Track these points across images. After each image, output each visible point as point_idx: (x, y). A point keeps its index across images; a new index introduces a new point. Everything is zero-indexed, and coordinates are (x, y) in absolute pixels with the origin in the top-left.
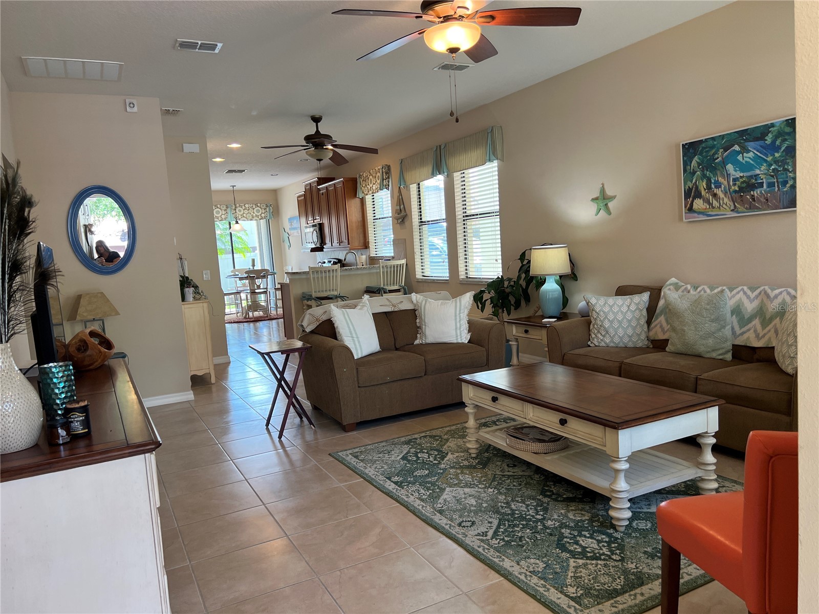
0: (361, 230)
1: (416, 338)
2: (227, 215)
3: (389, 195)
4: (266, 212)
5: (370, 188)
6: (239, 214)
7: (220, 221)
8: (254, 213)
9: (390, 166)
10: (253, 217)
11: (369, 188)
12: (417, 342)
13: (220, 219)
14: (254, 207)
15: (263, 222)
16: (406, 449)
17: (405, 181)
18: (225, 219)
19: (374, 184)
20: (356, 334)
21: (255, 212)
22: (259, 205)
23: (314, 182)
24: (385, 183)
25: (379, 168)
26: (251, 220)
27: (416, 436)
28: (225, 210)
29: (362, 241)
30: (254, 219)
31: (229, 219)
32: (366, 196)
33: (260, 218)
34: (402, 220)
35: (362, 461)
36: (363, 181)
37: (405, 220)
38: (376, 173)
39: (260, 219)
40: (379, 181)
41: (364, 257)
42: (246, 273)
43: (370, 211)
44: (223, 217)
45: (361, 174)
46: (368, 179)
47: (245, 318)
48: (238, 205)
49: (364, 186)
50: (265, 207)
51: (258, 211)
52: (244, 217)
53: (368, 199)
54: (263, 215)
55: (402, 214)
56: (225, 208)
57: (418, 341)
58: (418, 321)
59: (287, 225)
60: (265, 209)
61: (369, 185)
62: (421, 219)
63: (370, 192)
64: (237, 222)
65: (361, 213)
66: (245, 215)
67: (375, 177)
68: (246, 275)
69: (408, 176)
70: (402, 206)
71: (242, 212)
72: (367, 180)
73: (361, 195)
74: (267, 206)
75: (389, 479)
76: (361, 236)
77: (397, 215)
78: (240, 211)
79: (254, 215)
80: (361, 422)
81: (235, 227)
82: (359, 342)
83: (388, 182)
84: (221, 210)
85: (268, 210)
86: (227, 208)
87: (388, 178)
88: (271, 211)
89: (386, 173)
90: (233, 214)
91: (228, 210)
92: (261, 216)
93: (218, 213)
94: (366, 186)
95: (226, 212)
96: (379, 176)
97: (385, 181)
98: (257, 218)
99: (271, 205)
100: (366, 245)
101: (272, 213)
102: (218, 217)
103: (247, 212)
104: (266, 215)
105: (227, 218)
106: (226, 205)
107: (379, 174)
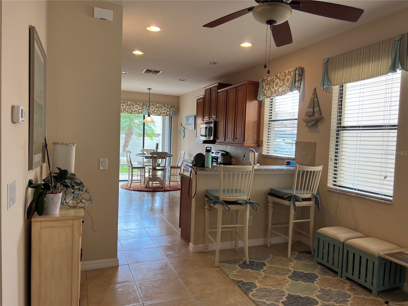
0: (255, 130)
2: (143, 110)
4: (171, 111)
5: (275, 91)
6: (151, 110)
9: (303, 68)
10: (161, 114)
11: (273, 91)
13: (138, 113)
14: (162, 107)
15: (167, 118)
18: (141, 113)
19: (280, 87)
21: (163, 110)
22: (166, 105)
23: (215, 87)
24: (296, 85)
25: (290, 70)
26: (159, 115)
28: (142, 106)
29: (256, 139)
30: (162, 115)
31: (144, 113)
33: (166, 115)
36: (266, 85)
38: (285, 76)
39: (166, 116)
40: (288, 84)
42: (151, 154)
44: (140, 111)
45: (265, 78)
46: (273, 82)
47: (146, 187)
48: (151, 104)
49: (267, 89)
50: (170, 107)
51: (165, 110)
52: (154, 112)
53: (267, 101)
54: (168, 113)
59: (184, 122)
60: (170, 109)
61: (273, 88)
62: (340, 124)
64: (149, 116)
67: (284, 80)
68: (150, 156)
71: (154, 109)
72: (272, 84)
73: (261, 98)
74: (171, 107)
76: (256, 135)
78: (152, 108)
79: (162, 112)
81: (148, 119)
83: (300, 84)
84: (139, 106)
85: (172, 110)
86: (144, 105)
87: (301, 80)
88: (174, 110)
89: (300, 75)
90: (147, 110)
91: (144, 107)
92: (167, 113)
93: (136, 108)
94: (270, 89)
95: (143, 108)
96: (288, 79)
97: (297, 83)
98: (164, 115)
99: (174, 106)
100: (259, 144)
101: (174, 112)
102: (136, 111)
103: (157, 110)
104: (170, 113)
105: (143, 112)
106: (143, 103)
107: (289, 77)
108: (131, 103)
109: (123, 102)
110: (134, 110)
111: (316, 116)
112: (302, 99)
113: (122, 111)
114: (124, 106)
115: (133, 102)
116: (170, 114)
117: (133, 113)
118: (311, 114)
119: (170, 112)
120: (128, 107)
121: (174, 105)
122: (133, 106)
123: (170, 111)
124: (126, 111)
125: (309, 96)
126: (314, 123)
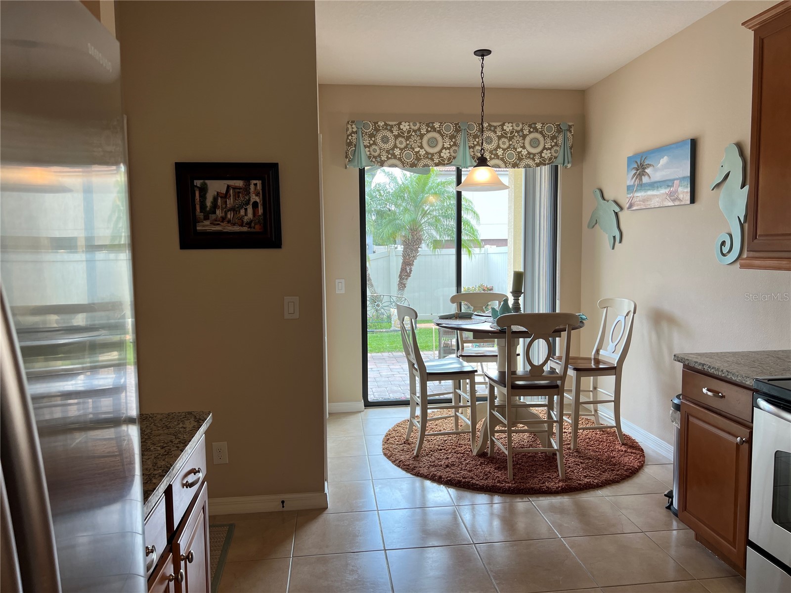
2: (455, 151)
4: (556, 144)
7: (437, 165)
8: (524, 147)
10: (520, 159)
13: (437, 161)
14: (526, 132)
15: (544, 173)
18: (450, 161)
21: (527, 145)
22: (539, 126)
26: (515, 165)
28: (452, 137)
30: (523, 164)
31: (459, 161)
33: (537, 161)
39: (538, 165)
44: (445, 154)
48: (486, 125)
50: (553, 132)
51: (534, 143)
52: (497, 155)
54: (546, 154)
56: (451, 131)
60: (553, 138)
66: (500, 152)
74: (559, 130)
79: (524, 152)
84: (442, 136)
85: (560, 140)
86: (458, 131)
88: (570, 143)
90: (470, 147)
91: (460, 138)
92: (541, 157)
93: (433, 143)
95: (454, 143)
98: (531, 162)
99: (570, 127)
101: (571, 148)
102: (433, 155)
103: (507, 144)
104: (556, 155)
105: (454, 158)
106: (456, 124)
108: (413, 127)
109: (386, 124)
110: (422, 152)
113: (384, 158)
114: (388, 139)
115: (418, 125)
116: (556, 158)
117: (421, 163)
119: (556, 152)
120: (402, 143)
121: (570, 124)
122: (422, 136)
123: (555, 148)
124: (395, 157)
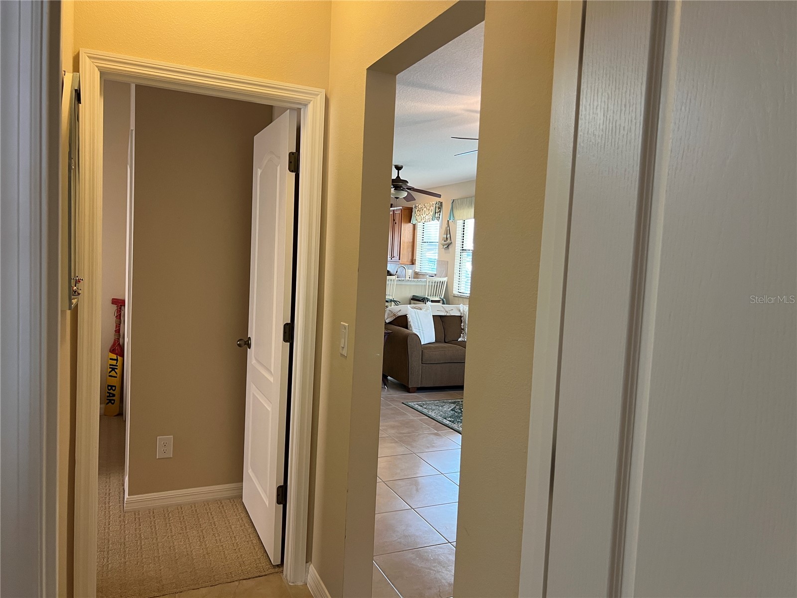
0: (410, 249)
1: (460, 337)
3: (439, 225)
5: (424, 217)
9: (442, 203)
11: (422, 217)
12: (460, 340)
16: (453, 406)
17: (454, 217)
19: (427, 215)
20: (422, 328)
24: (436, 216)
25: (433, 203)
27: (459, 400)
29: (410, 258)
32: (419, 224)
34: (447, 246)
35: (425, 408)
36: (418, 211)
37: (450, 247)
38: (430, 207)
40: (431, 214)
41: (410, 271)
43: (420, 235)
45: (417, 205)
46: (423, 210)
49: (418, 215)
53: (419, 227)
55: (448, 242)
57: (461, 338)
58: (462, 324)
61: (422, 215)
62: (463, 247)
63: (423, 221)
65: (412, 235)
67: (429, 210)
69: (457, 213)
70: (448, 236)
72: (421, 211)
73: (413, 221)
75: (445, 419)
76: (410, 254)
77: (443, 242)
80: (421, 387)
82: (423, 333)
83: (440, 215)
87: (440, 212)
89: (439, 208)
94: (420, 215)
96: (432, 209)
97: (436, 214)
100: (413, 262)
107: (432, 208)
111: (449, 241)
112: (441, 227)
118: (445, 239)
125: (445, 225)
126: (446, 246)
